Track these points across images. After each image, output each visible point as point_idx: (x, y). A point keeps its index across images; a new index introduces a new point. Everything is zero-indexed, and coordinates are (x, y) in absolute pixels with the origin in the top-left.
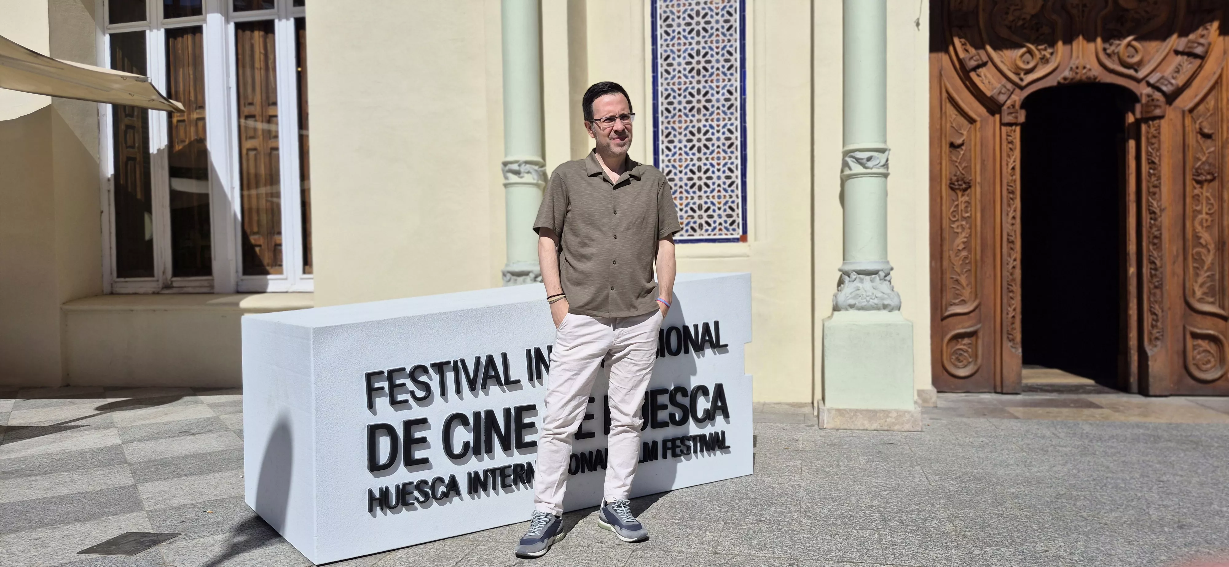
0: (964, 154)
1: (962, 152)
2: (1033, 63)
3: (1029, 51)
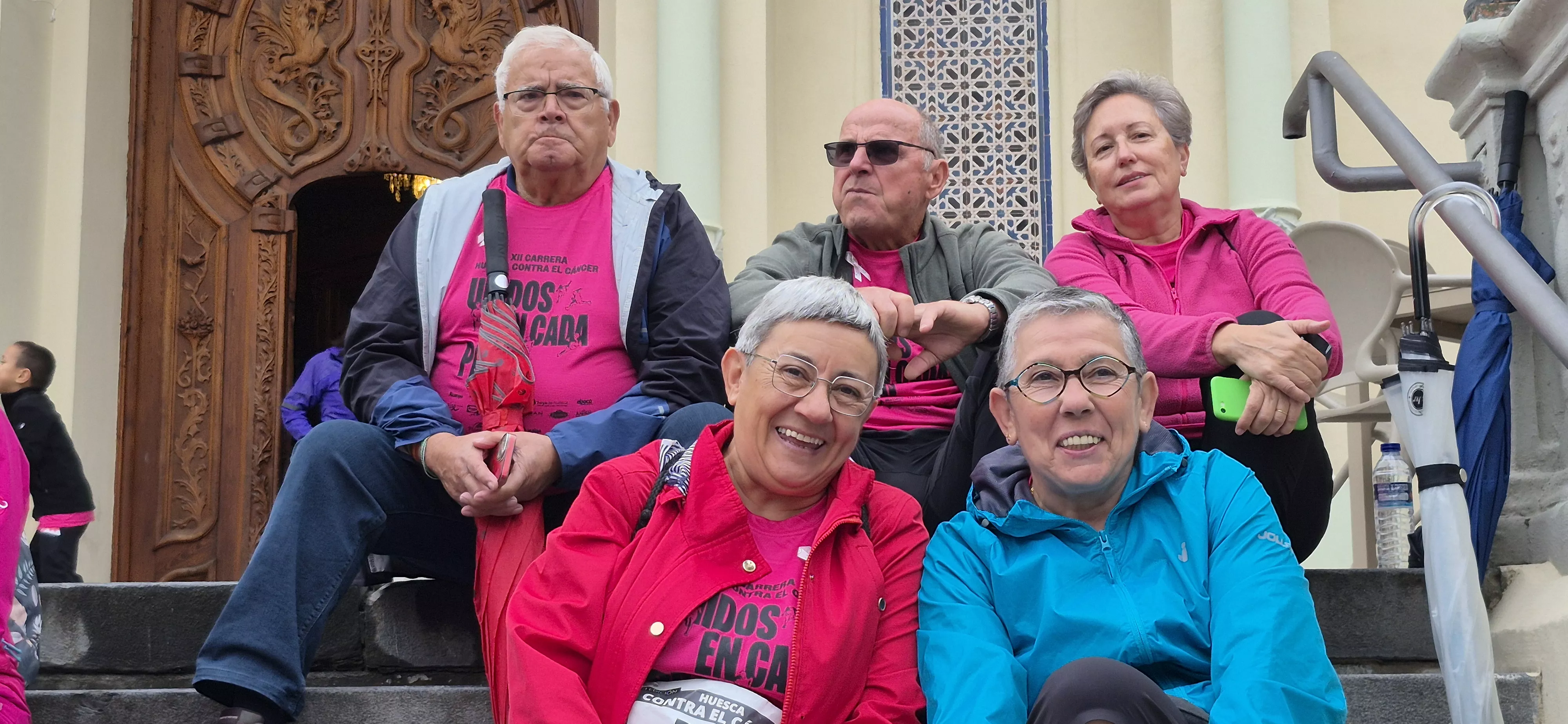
0: (203, 279)
1: (201, 277)
2: (308, 139)
3: (304, 120)
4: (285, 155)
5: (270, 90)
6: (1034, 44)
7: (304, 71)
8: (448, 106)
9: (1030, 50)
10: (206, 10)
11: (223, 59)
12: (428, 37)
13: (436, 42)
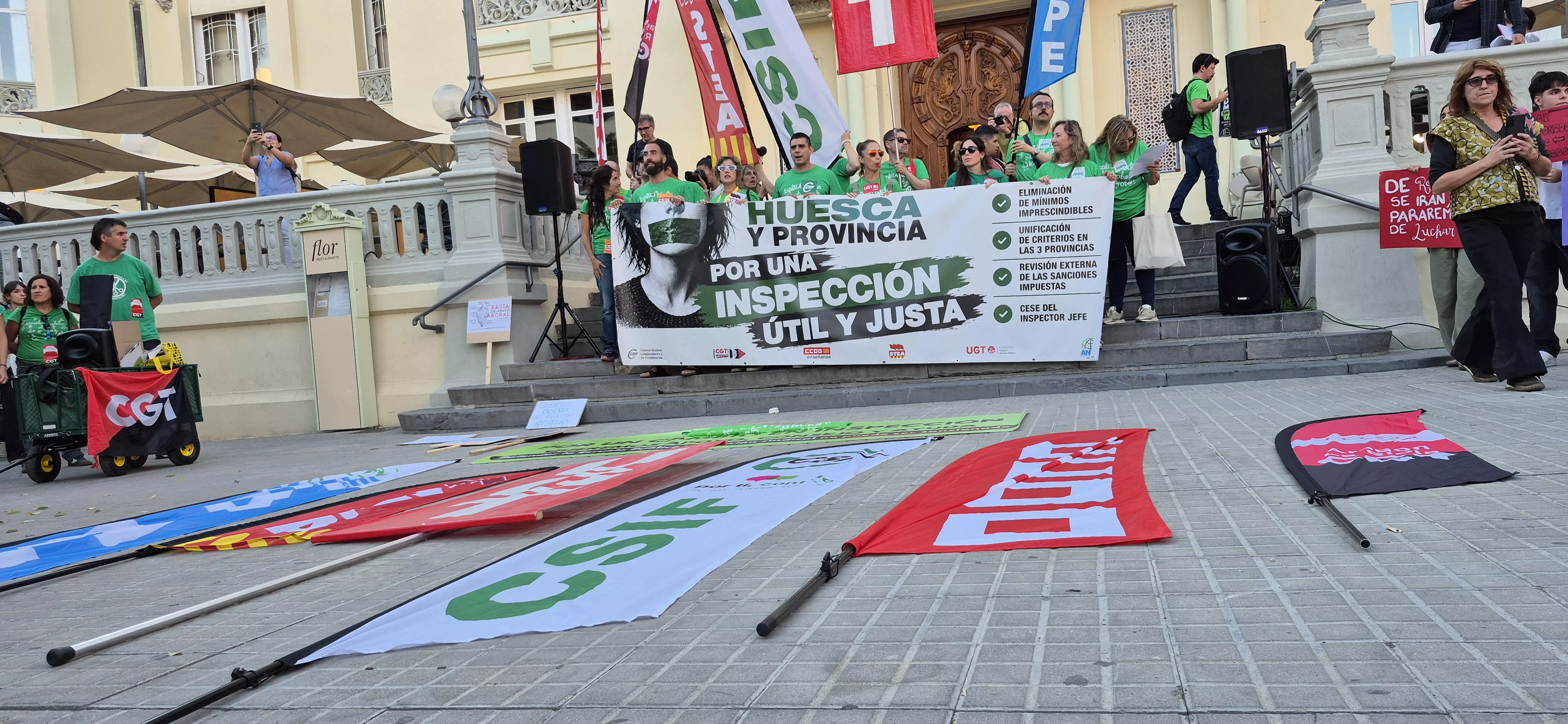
2: (950, 118)
3: (949, 112)
4: (944, 123)
5: (938, 104)
6: (1171, 69)
7: (948, 98)
8: (991, 104)
9: (1170, 71)
10: (919, 83)
11: (924, 96)
12: (983, 84)
13: (986, 85)
